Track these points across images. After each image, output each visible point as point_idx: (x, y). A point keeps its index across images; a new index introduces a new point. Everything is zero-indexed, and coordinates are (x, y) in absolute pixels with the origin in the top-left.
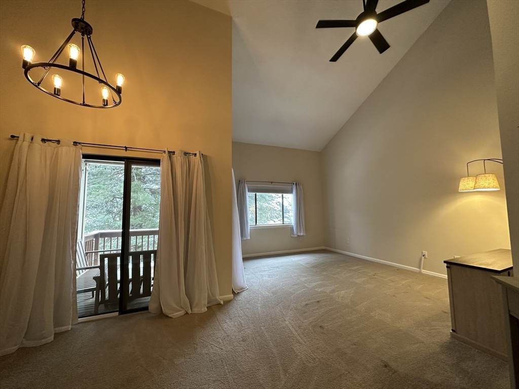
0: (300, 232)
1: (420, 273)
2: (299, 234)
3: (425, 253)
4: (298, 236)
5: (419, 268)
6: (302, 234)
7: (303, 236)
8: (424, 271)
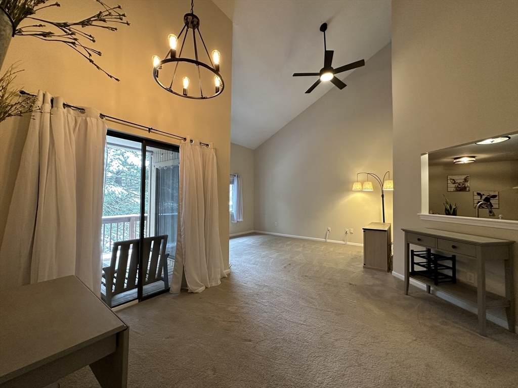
0: (240, 219)
1: (326, 242)
2: (239, 220)
3: (330, 228)
4: (238, 222)
5: (325, 239)
6: (241, 220)
7: (242, 221)
8: (328, 241)
